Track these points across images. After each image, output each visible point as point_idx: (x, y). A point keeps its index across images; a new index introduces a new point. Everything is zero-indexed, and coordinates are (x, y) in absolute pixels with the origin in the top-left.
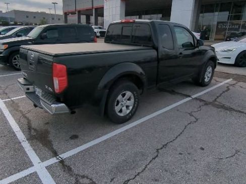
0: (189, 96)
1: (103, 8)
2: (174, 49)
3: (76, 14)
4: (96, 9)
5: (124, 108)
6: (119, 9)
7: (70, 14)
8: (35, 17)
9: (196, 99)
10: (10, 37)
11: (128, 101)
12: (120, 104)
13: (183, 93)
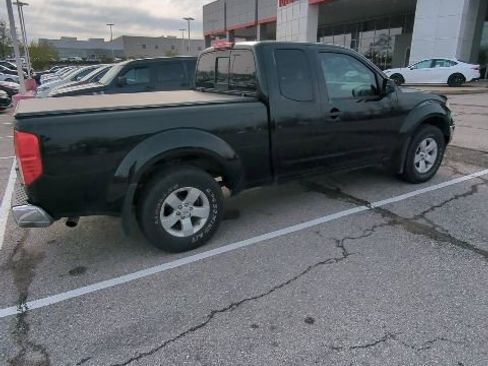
0: (366, 203)
1: (274, 23)
2: (312, 101)
3: (225, 37)
4: (264, 25)
5: (186, 222)
6: (304, 23)
7: (217, 38)
8: (144, 46)
9: (378, 210)
10: (86, 82)
11: (195, 208)
12: (175, 212)
13: (354, 196)
